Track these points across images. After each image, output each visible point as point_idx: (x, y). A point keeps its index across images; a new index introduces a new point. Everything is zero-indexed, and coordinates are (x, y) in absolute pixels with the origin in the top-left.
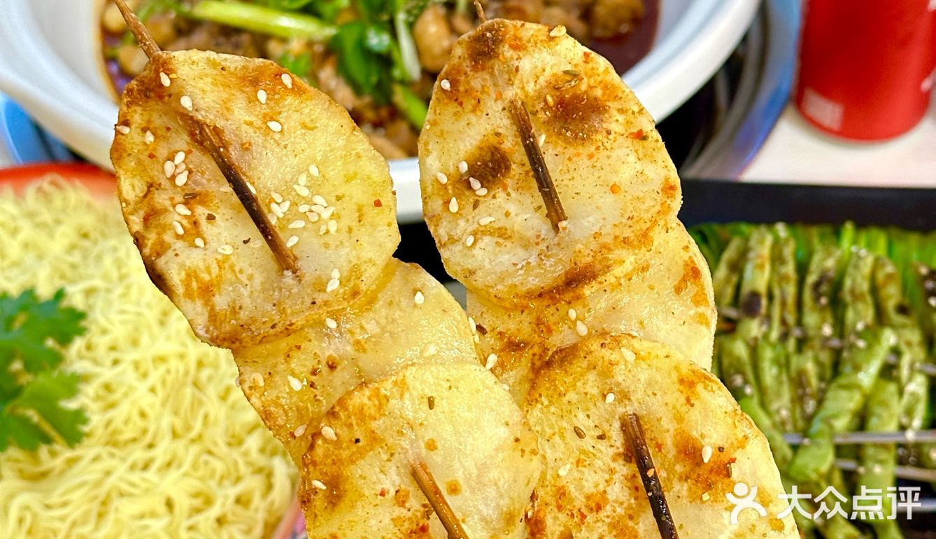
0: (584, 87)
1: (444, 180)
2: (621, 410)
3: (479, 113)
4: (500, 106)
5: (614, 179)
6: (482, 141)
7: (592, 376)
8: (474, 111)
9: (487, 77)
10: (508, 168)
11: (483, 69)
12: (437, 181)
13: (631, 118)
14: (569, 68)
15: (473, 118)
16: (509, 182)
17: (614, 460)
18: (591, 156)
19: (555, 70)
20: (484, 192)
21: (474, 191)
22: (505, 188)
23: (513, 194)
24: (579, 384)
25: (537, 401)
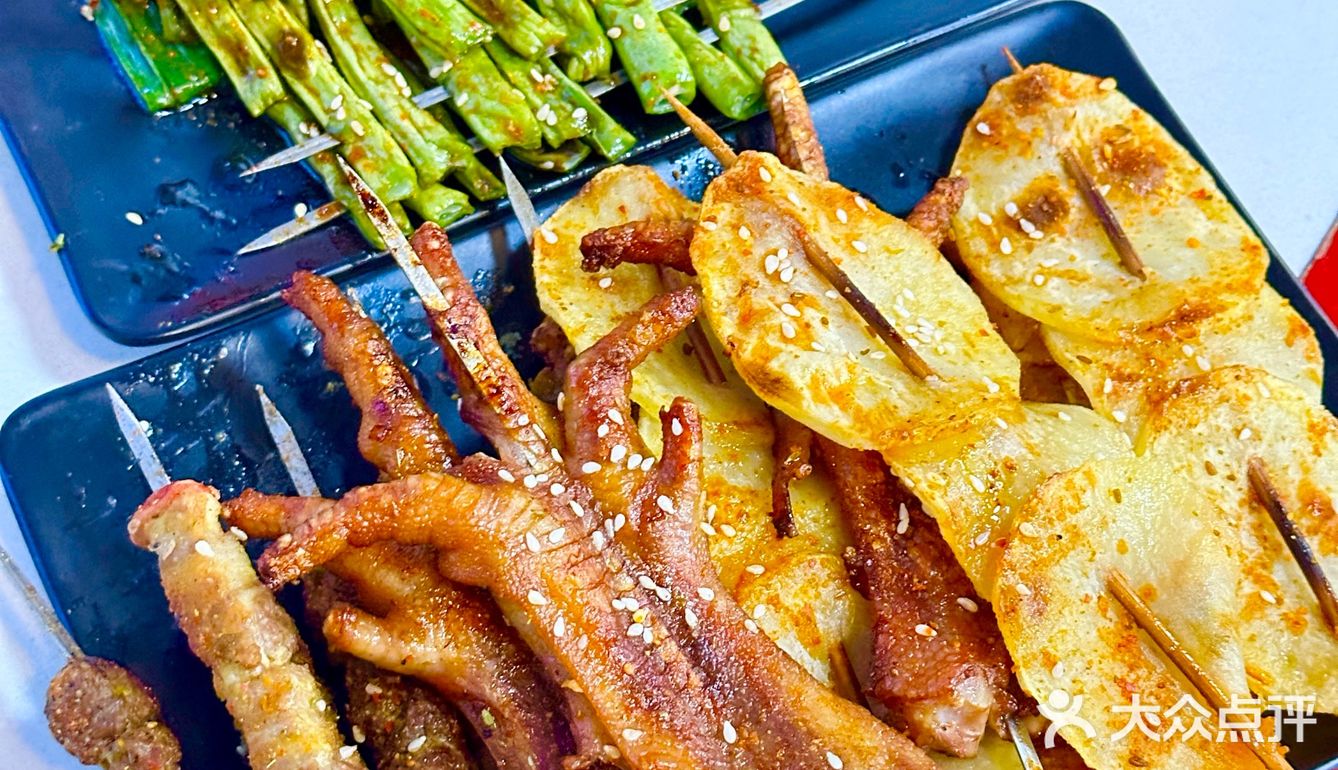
0: (1137, 144)
1: (987, 220)
2: (1251, 451)
3: (1029, 155)
4: (1054, 151)
5: (1190, 235)
6: (1033, 184)
7: (1223, 409)
8: (1022, 153)
9: (1040, 121)
10: (1066, 212)
11: (1033, 113)
12: (977, 221)
13: (1189, 178)
14: (1120, 122)
15: (1020, 161)
16: (1067, 227)
17: (1241, 505)
18: (1154, 213)
19: (1106, 124)
20: (1038, 235)
21: (1027, 234)
22: (1062, 233)
23: (1074, 240)
24: (1211, 416)
25: (1166, 429)
